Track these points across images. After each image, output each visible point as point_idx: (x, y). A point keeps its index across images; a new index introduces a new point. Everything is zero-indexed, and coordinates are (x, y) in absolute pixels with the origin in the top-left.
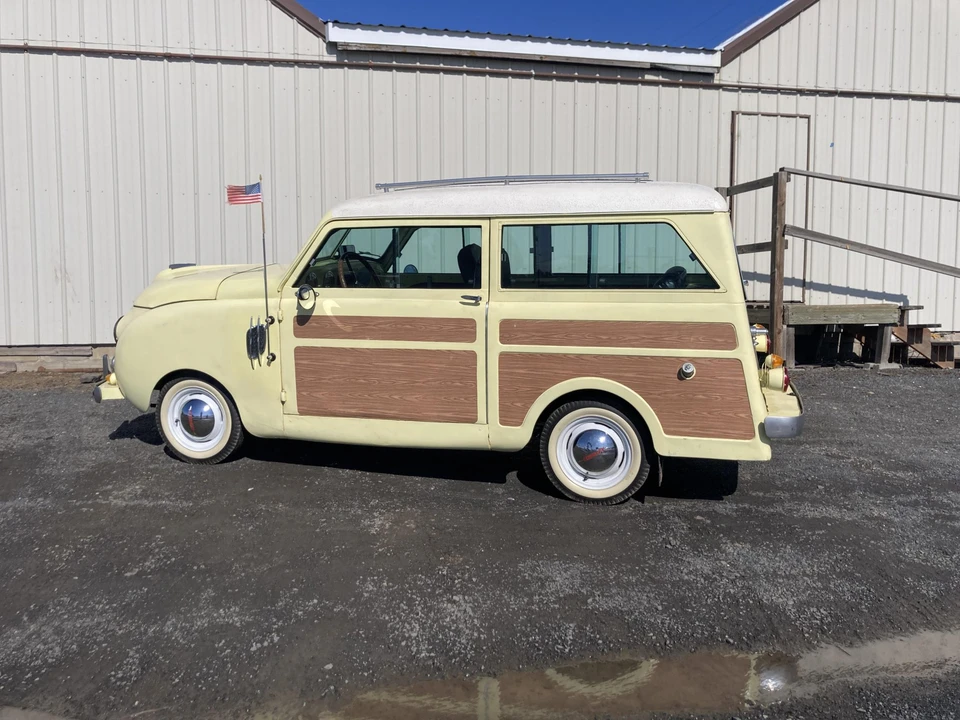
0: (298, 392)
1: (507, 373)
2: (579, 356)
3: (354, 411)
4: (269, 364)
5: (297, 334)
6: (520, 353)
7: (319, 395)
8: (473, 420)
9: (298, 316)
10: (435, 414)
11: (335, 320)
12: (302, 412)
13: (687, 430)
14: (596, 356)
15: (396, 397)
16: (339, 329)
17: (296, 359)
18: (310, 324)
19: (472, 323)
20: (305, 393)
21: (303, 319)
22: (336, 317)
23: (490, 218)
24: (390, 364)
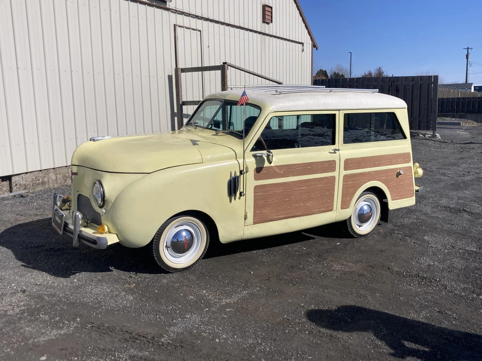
0: (254, 211)
1: (345, 185)
2: (369, 172)
3: (281, 216)
4: (239, 198)
5: (256, 179)
6: (350, 175)
7: (266, 211)
8: (331, 210)
9: (256, 168)
10: (317, 210)
11: (275, 168)
12: (255, 223)
13: (397, 197)
14: (374, 172)
15: (302, 205)
16: (277, 173)
17: (254, 193)
18: (263, 171)
19: (334, 161)
20: (258, 212)
21: (259, 170)
22: (276, 166)
23: (339, 110)
24: (300, 188)
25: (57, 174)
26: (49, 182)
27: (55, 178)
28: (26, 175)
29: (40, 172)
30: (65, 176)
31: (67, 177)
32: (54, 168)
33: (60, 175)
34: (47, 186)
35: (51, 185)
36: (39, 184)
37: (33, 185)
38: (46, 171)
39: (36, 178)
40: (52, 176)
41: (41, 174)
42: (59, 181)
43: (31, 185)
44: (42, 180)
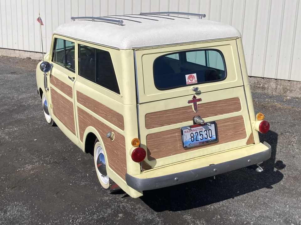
1: (79, 116)
8: (75, 134)
11: (54, 78)
12: (54, 114)
17: (51, 92)
19: (72, 89)
25: (278, 85)
26: (268, 89)
27: (275, 87)
28: (250, 78)
29: (263, 79)
30: (286, 88)
31: (288, 90)
32: (276, 79)
33: (280, 86)
34: (266, 91)
35: (270, 92)
36: (259, 88)
37: (254, 87)
38: (268, 80)
39: (258, 83)
40: (273, 85)
41: (262, 81)
42: (278, 91)
43: (253, 86)
44: (263, 86)
